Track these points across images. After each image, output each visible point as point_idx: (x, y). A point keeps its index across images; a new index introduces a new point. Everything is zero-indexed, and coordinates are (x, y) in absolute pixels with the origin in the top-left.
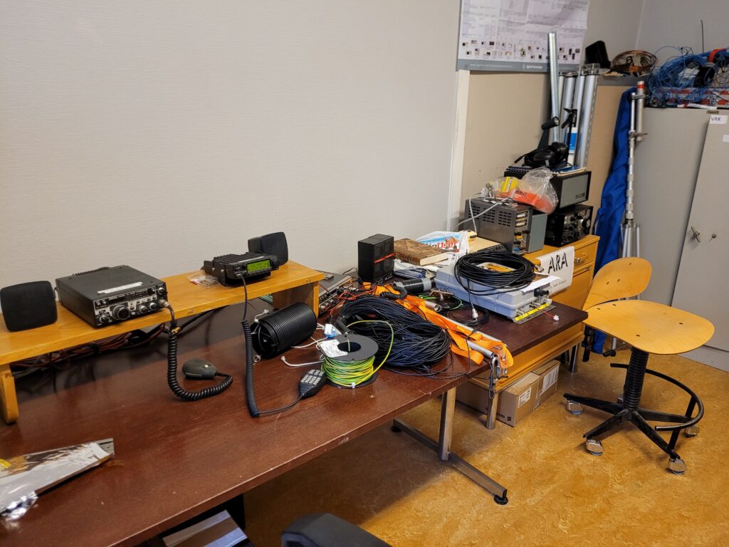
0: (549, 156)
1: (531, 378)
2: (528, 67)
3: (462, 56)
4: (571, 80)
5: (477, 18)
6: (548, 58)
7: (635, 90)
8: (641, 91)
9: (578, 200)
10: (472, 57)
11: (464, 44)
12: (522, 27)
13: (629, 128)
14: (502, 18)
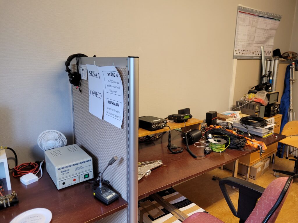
0: (264, 87)
1: (261, 163)
2: (255, 58)
3: (235, 54)
4: (269, 62)
5: (240, 43)
6: (261, 54)
7: (292, 65)
8: (294, 66)
9: (275, 102)
10: (238, 55)
11: (236, 51)
12: (253, 45)
13: (290, 78)
14: (247, 42)
